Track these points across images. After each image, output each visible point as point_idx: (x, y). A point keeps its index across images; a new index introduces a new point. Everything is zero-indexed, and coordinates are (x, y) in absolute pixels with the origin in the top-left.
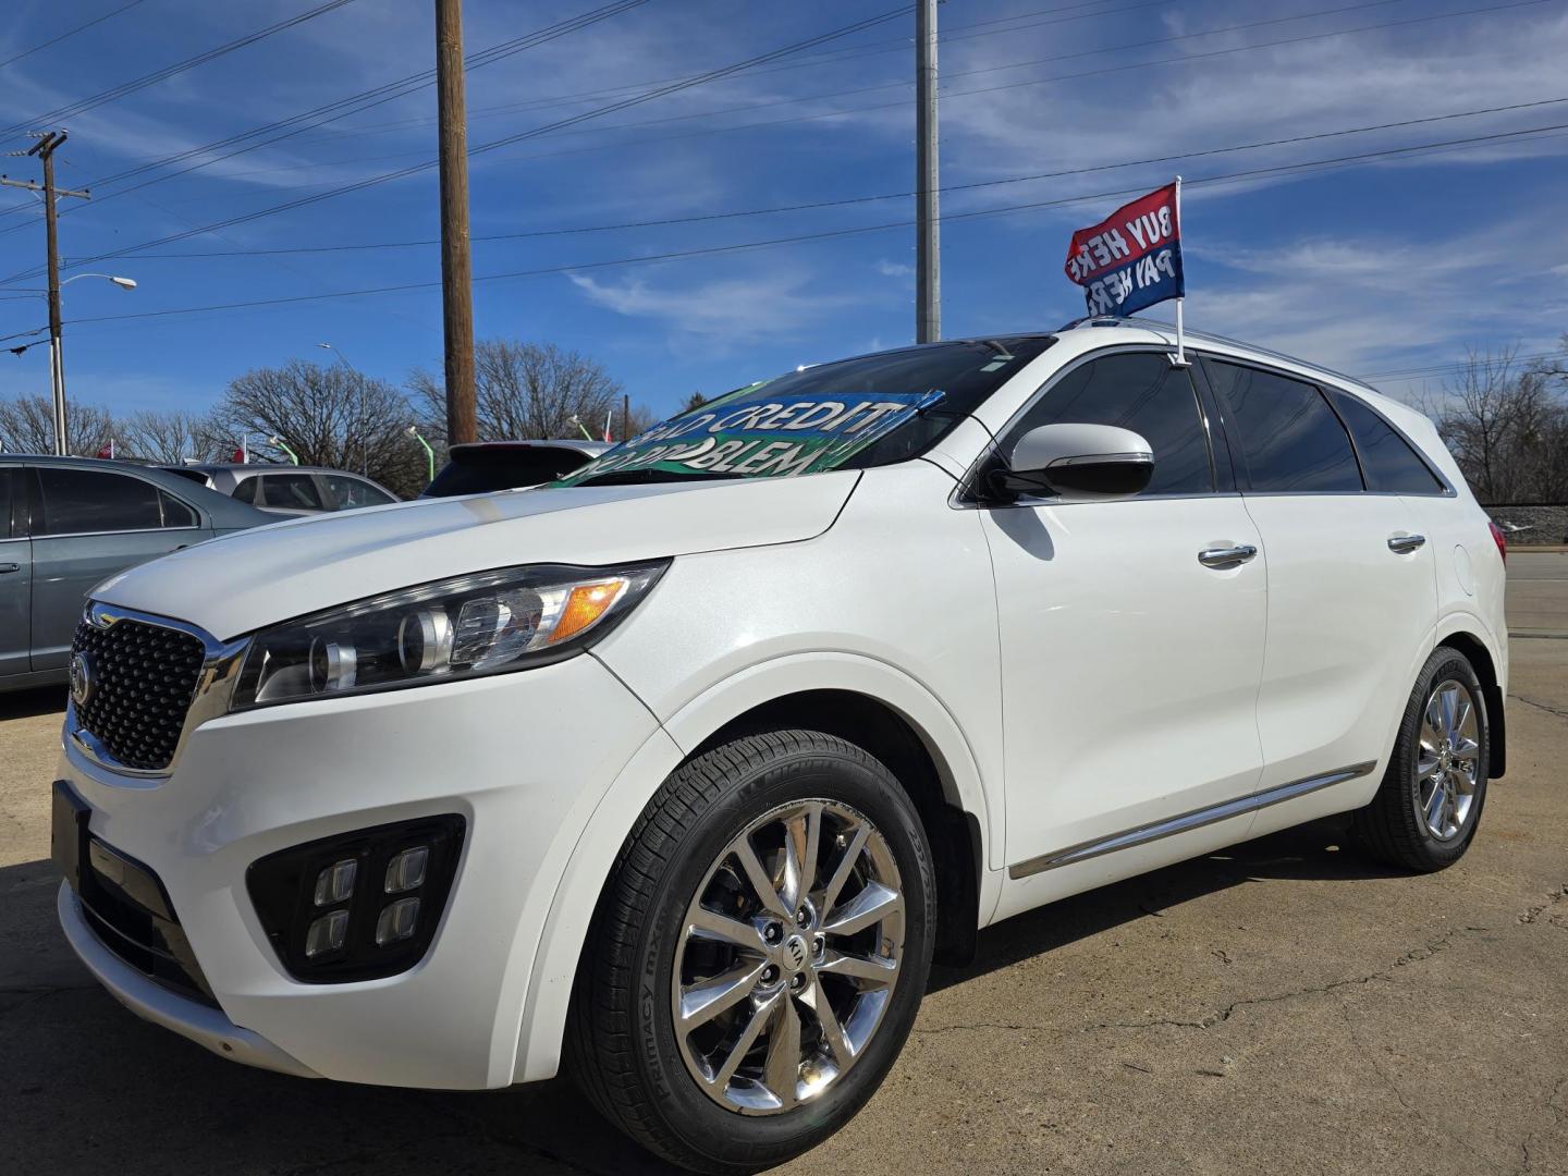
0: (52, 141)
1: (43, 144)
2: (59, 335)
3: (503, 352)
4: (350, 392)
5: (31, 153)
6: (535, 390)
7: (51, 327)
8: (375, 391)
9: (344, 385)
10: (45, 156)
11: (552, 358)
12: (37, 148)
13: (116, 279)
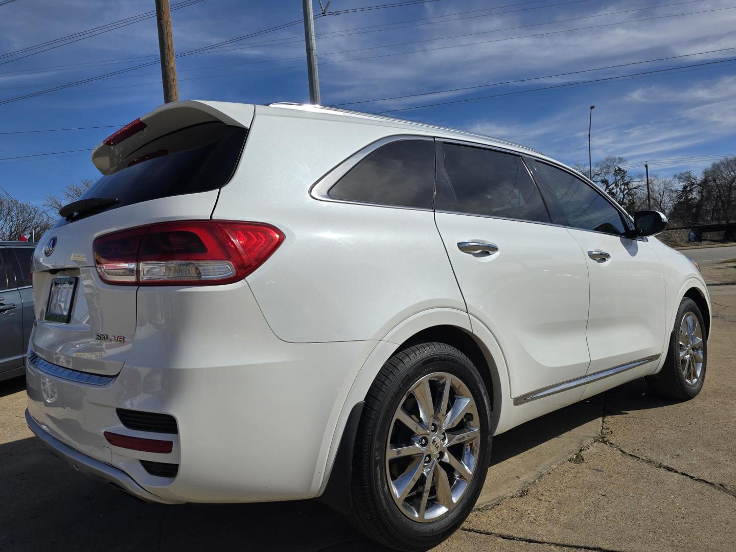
4: (10, 210)
8: (24, 209)
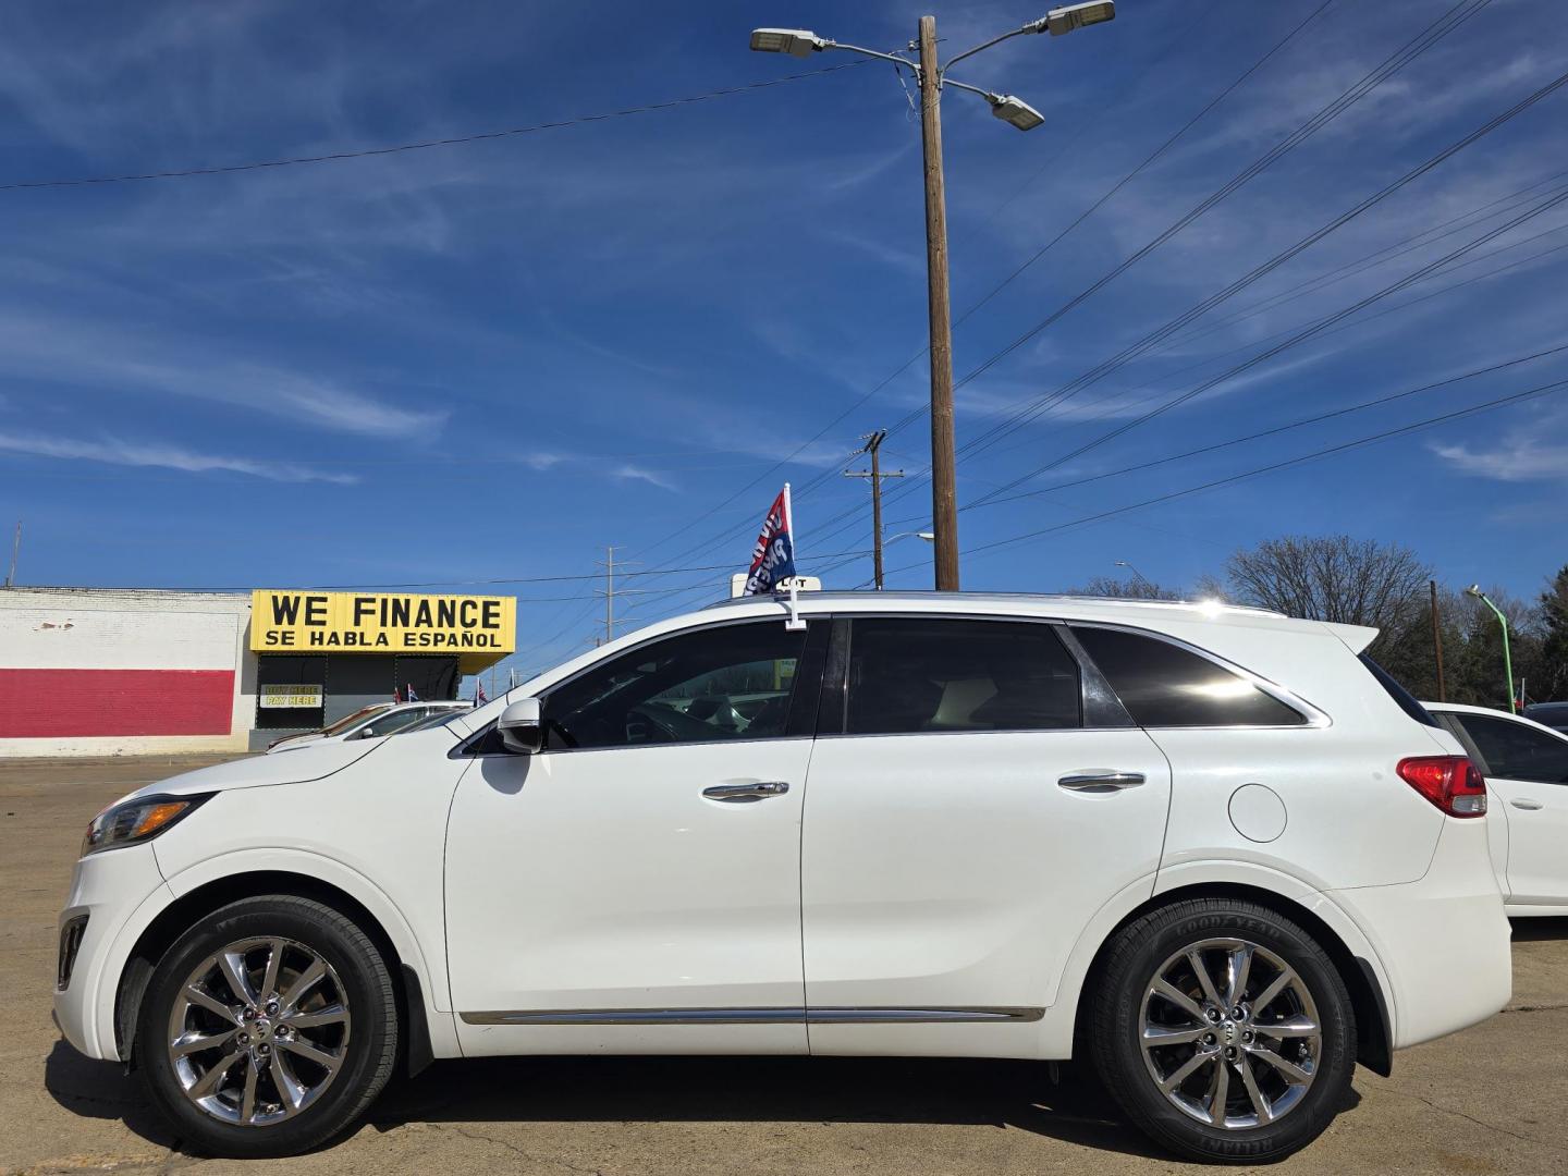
0: (877, 439)
1: (872, 442)
2: (881, 584)
3: (1291, 548)
5: (866, 450)
6: (1329, 585)
7: (876, 579)
10: (873, 451)
11: (1345, 549)
12: (869, 446)
13: (921, 535)
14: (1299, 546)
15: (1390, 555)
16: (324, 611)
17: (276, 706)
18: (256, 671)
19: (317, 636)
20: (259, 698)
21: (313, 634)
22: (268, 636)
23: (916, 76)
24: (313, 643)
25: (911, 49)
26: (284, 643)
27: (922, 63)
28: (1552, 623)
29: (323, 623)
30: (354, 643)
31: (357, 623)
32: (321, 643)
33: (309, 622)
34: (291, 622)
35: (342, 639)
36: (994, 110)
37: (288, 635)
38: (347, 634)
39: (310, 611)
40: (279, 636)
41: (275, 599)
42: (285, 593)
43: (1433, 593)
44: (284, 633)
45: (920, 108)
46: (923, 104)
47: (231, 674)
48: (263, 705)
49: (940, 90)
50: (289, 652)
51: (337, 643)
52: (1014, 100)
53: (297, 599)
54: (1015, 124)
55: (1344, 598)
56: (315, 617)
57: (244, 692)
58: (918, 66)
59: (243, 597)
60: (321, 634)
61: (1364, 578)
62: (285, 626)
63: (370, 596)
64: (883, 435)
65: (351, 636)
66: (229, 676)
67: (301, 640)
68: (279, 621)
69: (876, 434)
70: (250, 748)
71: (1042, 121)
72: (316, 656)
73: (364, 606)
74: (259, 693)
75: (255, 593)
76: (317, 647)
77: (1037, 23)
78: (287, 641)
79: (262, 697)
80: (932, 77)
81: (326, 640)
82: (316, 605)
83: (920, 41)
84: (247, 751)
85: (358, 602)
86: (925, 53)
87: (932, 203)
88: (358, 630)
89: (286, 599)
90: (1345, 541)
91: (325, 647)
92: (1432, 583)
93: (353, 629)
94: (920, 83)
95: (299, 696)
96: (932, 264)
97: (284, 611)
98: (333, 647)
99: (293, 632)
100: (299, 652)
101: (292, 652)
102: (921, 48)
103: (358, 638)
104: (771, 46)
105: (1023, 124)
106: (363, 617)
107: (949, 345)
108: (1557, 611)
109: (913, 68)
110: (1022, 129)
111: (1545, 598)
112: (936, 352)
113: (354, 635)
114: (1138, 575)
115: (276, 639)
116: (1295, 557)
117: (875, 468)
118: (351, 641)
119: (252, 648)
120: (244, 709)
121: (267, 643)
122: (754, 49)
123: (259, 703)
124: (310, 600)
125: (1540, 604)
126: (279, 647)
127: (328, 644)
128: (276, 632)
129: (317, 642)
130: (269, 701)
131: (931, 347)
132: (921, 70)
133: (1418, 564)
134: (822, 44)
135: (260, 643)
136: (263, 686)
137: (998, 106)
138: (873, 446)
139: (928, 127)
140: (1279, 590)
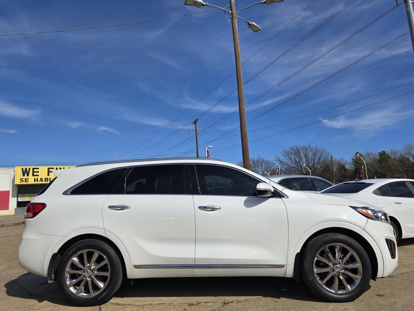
0: (196, 121)
1: (195, 122)
3: (297, 148)
6: (306, 157)
8: (267, 162)
9: (260, 162)
10: (195, 124)
11: (310, 148)
14: (299, 148)
15: (320, 149)
16: (38, 172)
17: (23, 201)
18: (17, 191)
19: (36, 179)
20: (18, 199)
21: (35, 179)
22: (21, 180)
23: (230, 14)
24: (35, 181)
25: (228, 7)
26: (26, 182)
27: (231, 10)
28: (355, 165)
29: (38, 175)
30: (48, 181)
31: (48, 175)
32: (37, 181)
33: (33, 175)
34: (28, 175)
35: (44, 180)
36: (248, 26)
37: (27, 179)
38: (45, 178)
39: (33, 172)
40: (24, 180)
41: (22, 169)
42: (26, 167)
43: (332, 158)
44: (26, 179)
45: (231, 23)
46: (232, 22)
47: (9, 192)
48: (19, 200)
49: (237, 18)
50: (27, 184)
51: (42, 181)
52: (254, 23)
53: (30, 169)
54: (253, 30)
55: (310, 160)
56: (35, 174)
57: (13, 197)
58: (230, 12)
59: (12, 169)
60: (37, 179)
61: (315, 155)
62: (26, 177)
63: (52, 167)
64: (198, 120)
65: (46, 179)
66: (8, 192)
67: (31, 181)
68: (24, 175)
69: (196, 119)
70: (15, 213)
71: (260, 30)
72: (35, 185)
73: (50, 170)
74: (18, 197)
75: (16, 167)
76: (36, 183)
77: (263, 1)
78: (27, 181)
79: (19, 198)
80: (235, 15)
81: (39, 180)
82: (35, 170)
83: (231, 5)
84: (14, 214)
85: (49, 169)
86: (232, 8)
87: (236, 49)
88: (49, 177)
89: (26, 169)
90: (310, 146)
91: (39, 183)
92: (331, 156)
93: (47, 177)
94: (231, 17)
95: (30, 198)
96: (237, 66)
97: (25, 172)
98: (41, 182)
99: (28, 179)
100: (30, 184)
101: (28, 184)
102: (231, 7)
103: (49, 180)
104: (191, 4)
105: (255, 30)
106: (50, 173)
107: (243, 88)
108: (356, 162)
109: (229, 12)
110: (255, 32)
111: (353, 159)
112: (240, 90)
113: (48, 178)
114: (259, 156)
115: (23, 181)
116: (298, 150)
117: (196, 128)
118: (46, 180)
119: (15, 184)
120: (13, 202)
121: (20, 182)
122: (186, 5)
123: (17, 200)
124: (33, 169)
125: (352, 161)
126: (24, 183)
127: (40, 181)
128: (23, 179)
129: (36, 181)
130: (20, 199)
131: (238, 89)
132: (232, 13)
133: (327, 151)
134: (205, 4)
135: (18, 182)
136: (19, 195)
137: (250, 25)
138: (195, 123)
139: (234, 28)
140: (294, 159)
